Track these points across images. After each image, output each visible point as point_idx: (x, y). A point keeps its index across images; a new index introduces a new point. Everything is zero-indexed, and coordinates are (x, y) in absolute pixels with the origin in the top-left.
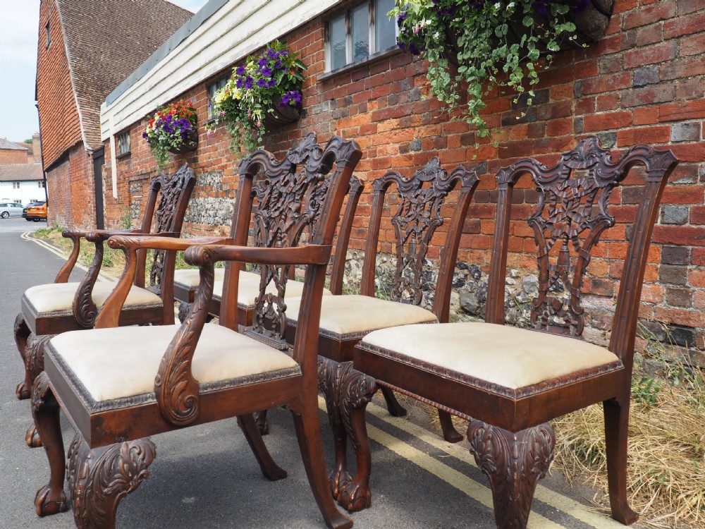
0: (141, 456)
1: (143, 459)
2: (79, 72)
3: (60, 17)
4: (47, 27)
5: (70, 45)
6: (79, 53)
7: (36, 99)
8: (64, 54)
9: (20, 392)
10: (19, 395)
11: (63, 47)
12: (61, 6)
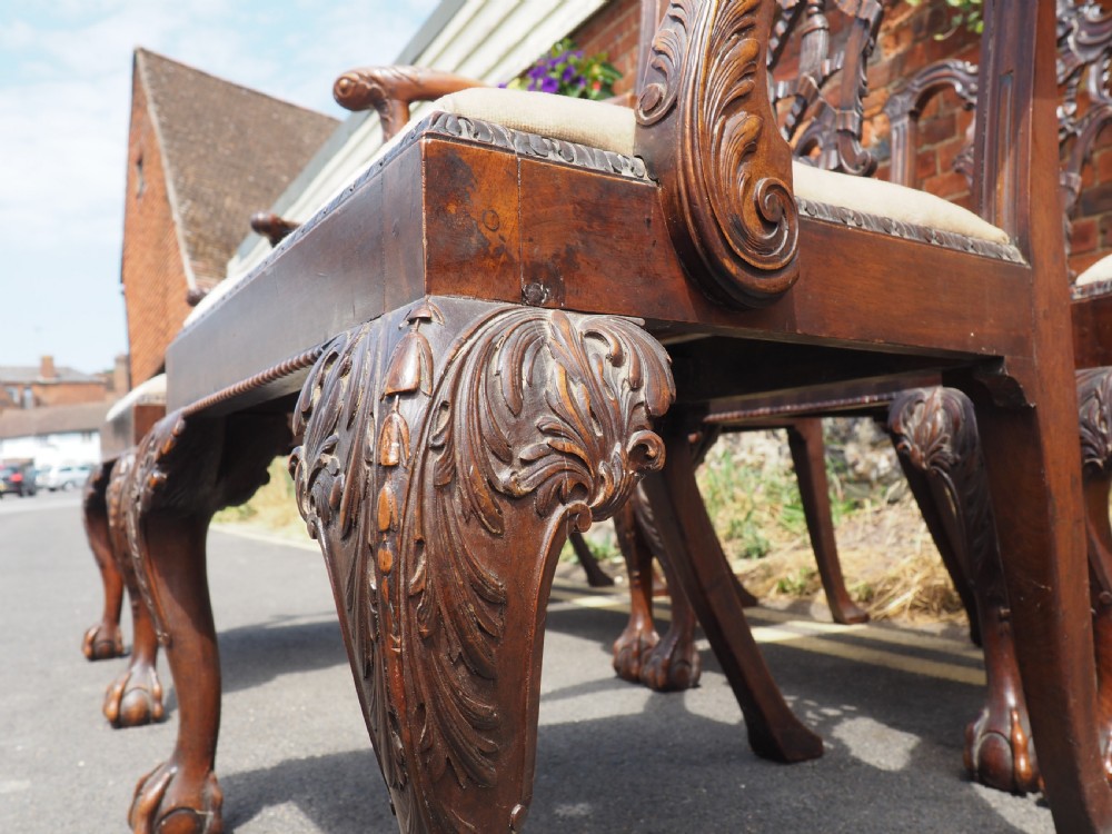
0: (625, 371)
1: (636, 385)
2: (191, 223)
3: (160, 141)
4: (140, 163)
5: (176, 182)
6: (191, 194)
7: (122, 281)
8: (166, 199)
9: (92, 642)
10: (88, 649)
11: (164, 188)
12: (162, 125)
